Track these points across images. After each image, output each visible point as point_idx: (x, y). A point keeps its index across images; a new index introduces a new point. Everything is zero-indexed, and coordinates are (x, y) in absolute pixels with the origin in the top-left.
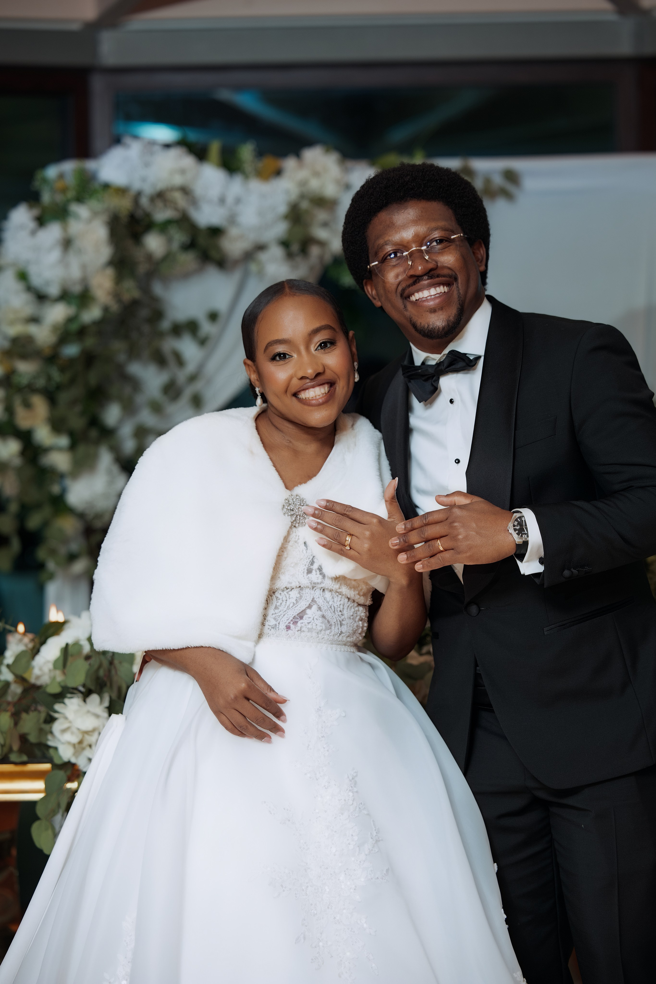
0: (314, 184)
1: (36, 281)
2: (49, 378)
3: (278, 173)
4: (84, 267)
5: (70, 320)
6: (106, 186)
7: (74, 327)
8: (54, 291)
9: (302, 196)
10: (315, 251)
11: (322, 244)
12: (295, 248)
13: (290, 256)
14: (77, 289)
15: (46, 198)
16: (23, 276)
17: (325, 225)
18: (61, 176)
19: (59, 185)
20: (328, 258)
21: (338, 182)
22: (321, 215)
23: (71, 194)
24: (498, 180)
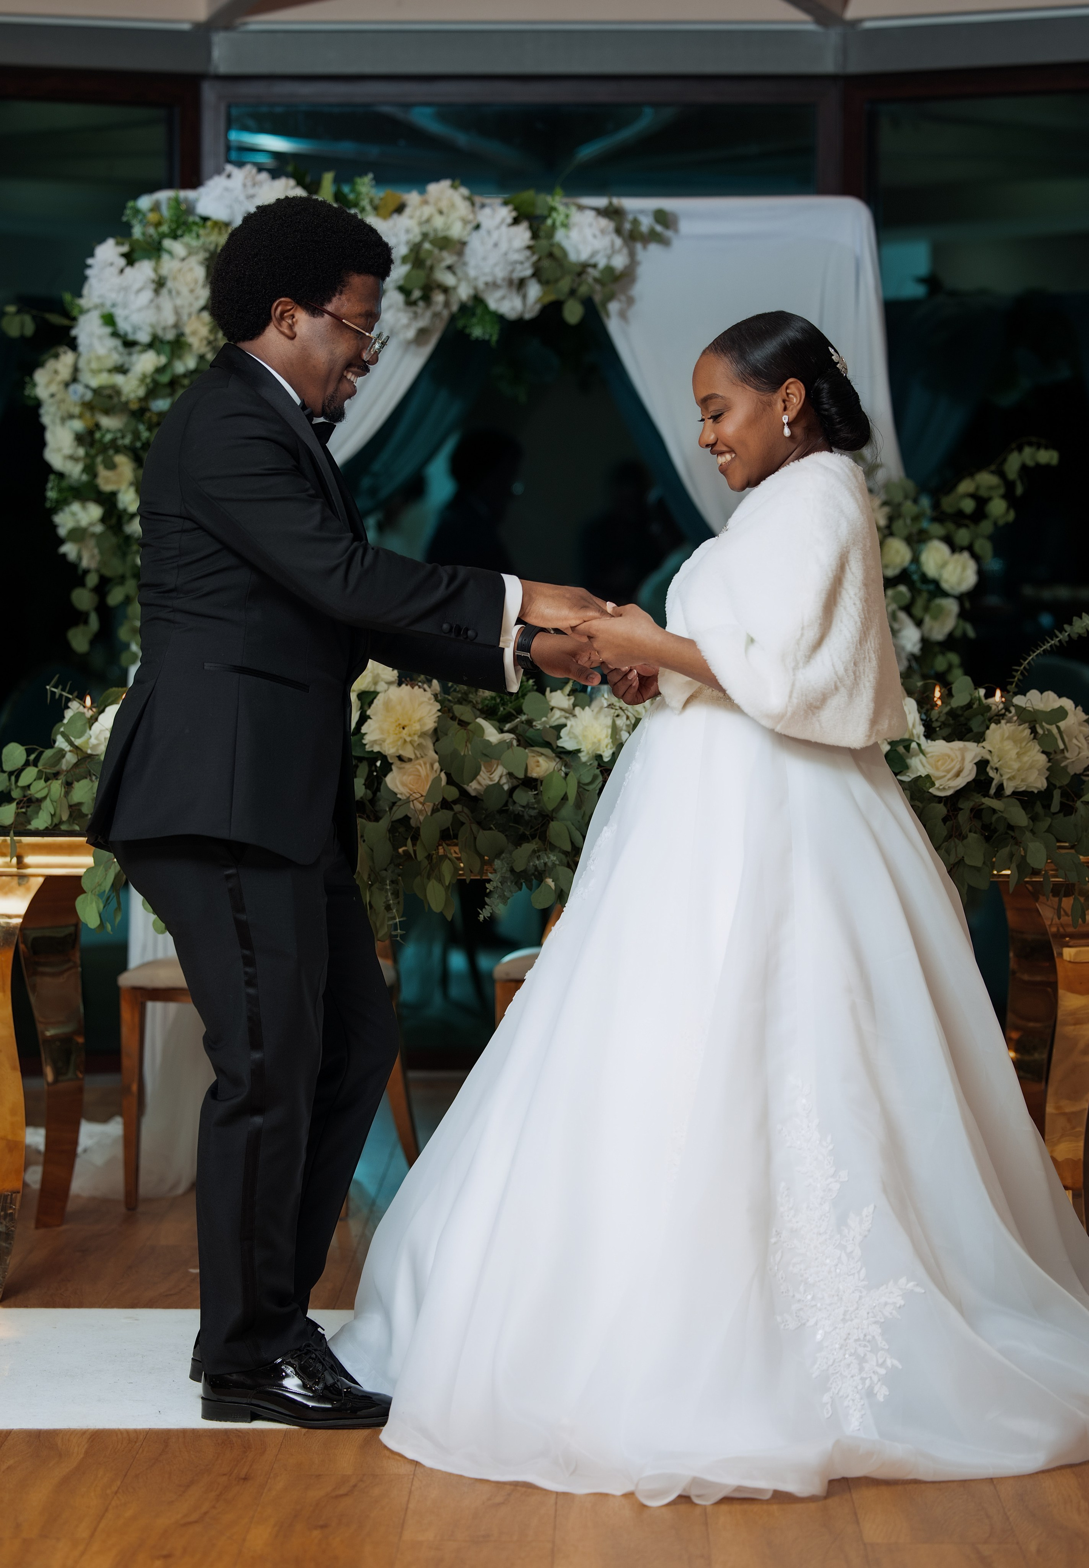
0: (439, 222)
1: (123, 326)
2: (136, 435)
3: (400, 209)
4: (177, 312)
5: (159, 370)
6: (205, 219)
7: (165, 379)
8: (144, 337)
9: (425, 236)
10: (439, 298)
11: (446, 290)
12: (417, 294)
13: (410, 303)
14: (170, 336)
15: (137, 231)
16: (109, 320)
17: (450, 268)
18: (156, 208)
19: (152, 217)
20: (455, 308)
21: (465, 222)
22: (449, 259)
23: (165, 228)
24: (646, 223)
